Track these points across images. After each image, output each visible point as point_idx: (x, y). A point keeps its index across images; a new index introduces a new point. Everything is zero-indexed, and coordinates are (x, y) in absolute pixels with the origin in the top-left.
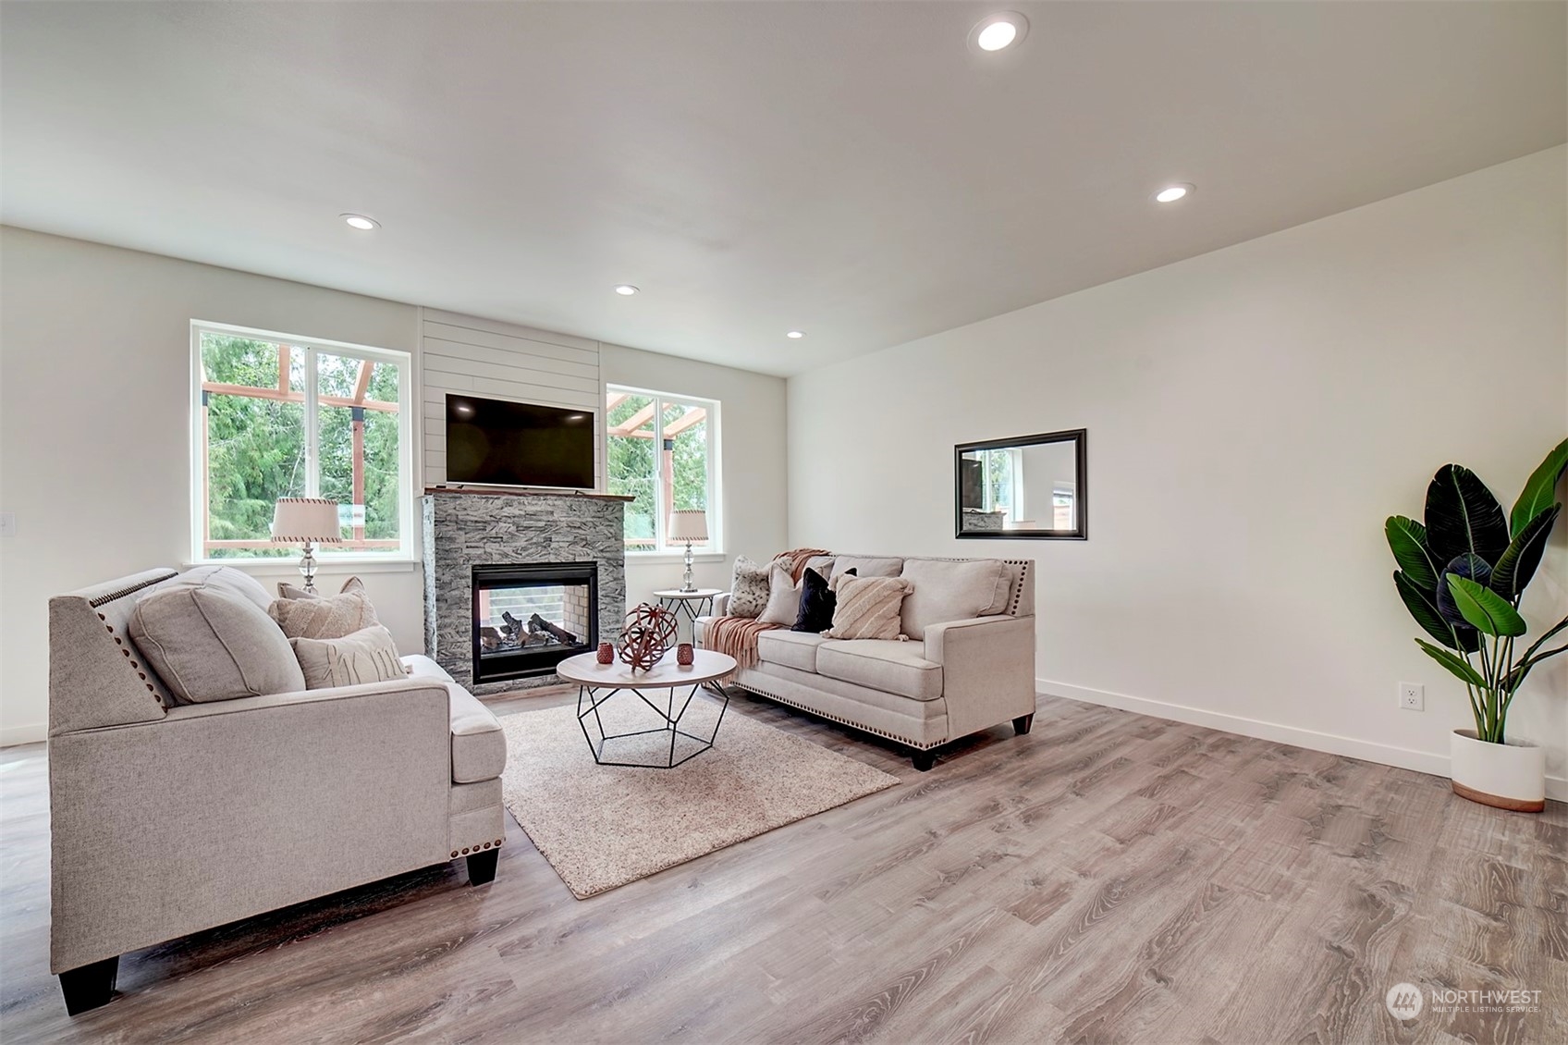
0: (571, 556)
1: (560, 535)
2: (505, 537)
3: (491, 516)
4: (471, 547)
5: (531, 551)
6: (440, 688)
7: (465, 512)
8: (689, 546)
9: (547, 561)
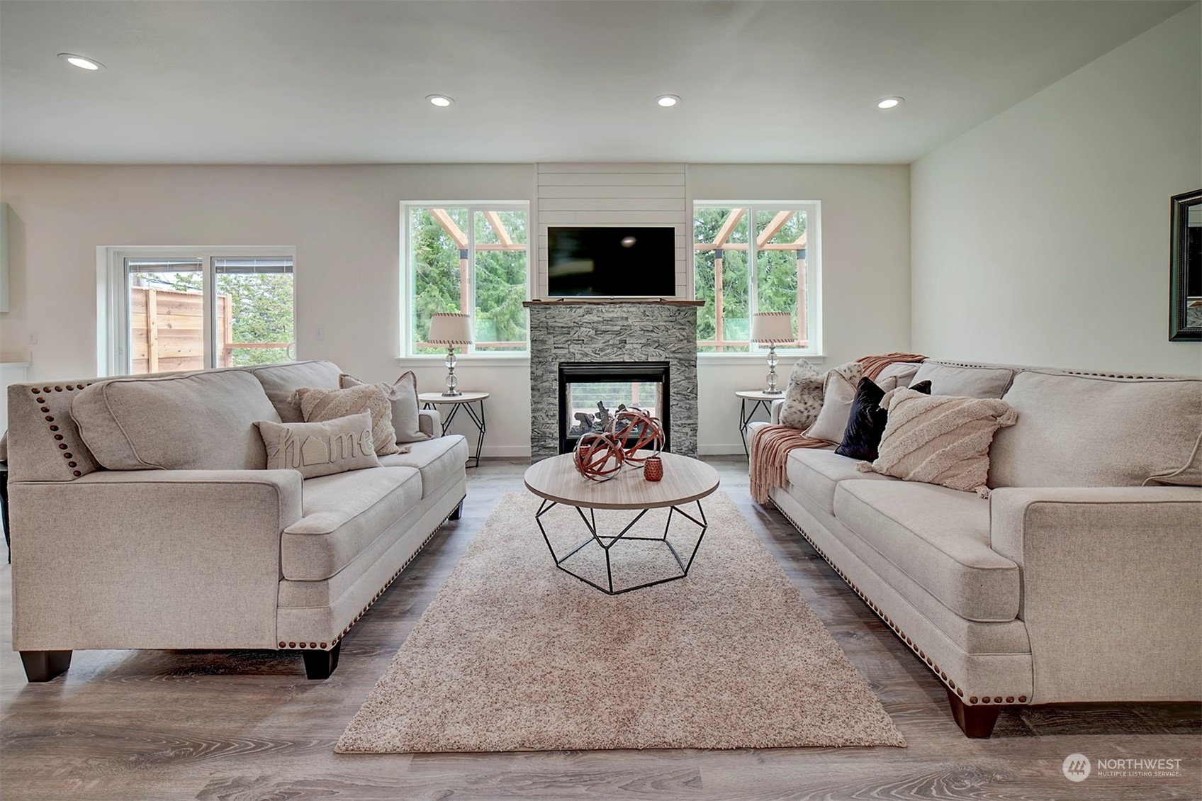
0: (644, 356)
1: (634, 338)
2: (585, 340)
3: (574, 322)
4: (558, 348)
5: (607, 352)
6: (268, 485)
7: (554, 320)
8: (772, 349)
9: (621, 360)
